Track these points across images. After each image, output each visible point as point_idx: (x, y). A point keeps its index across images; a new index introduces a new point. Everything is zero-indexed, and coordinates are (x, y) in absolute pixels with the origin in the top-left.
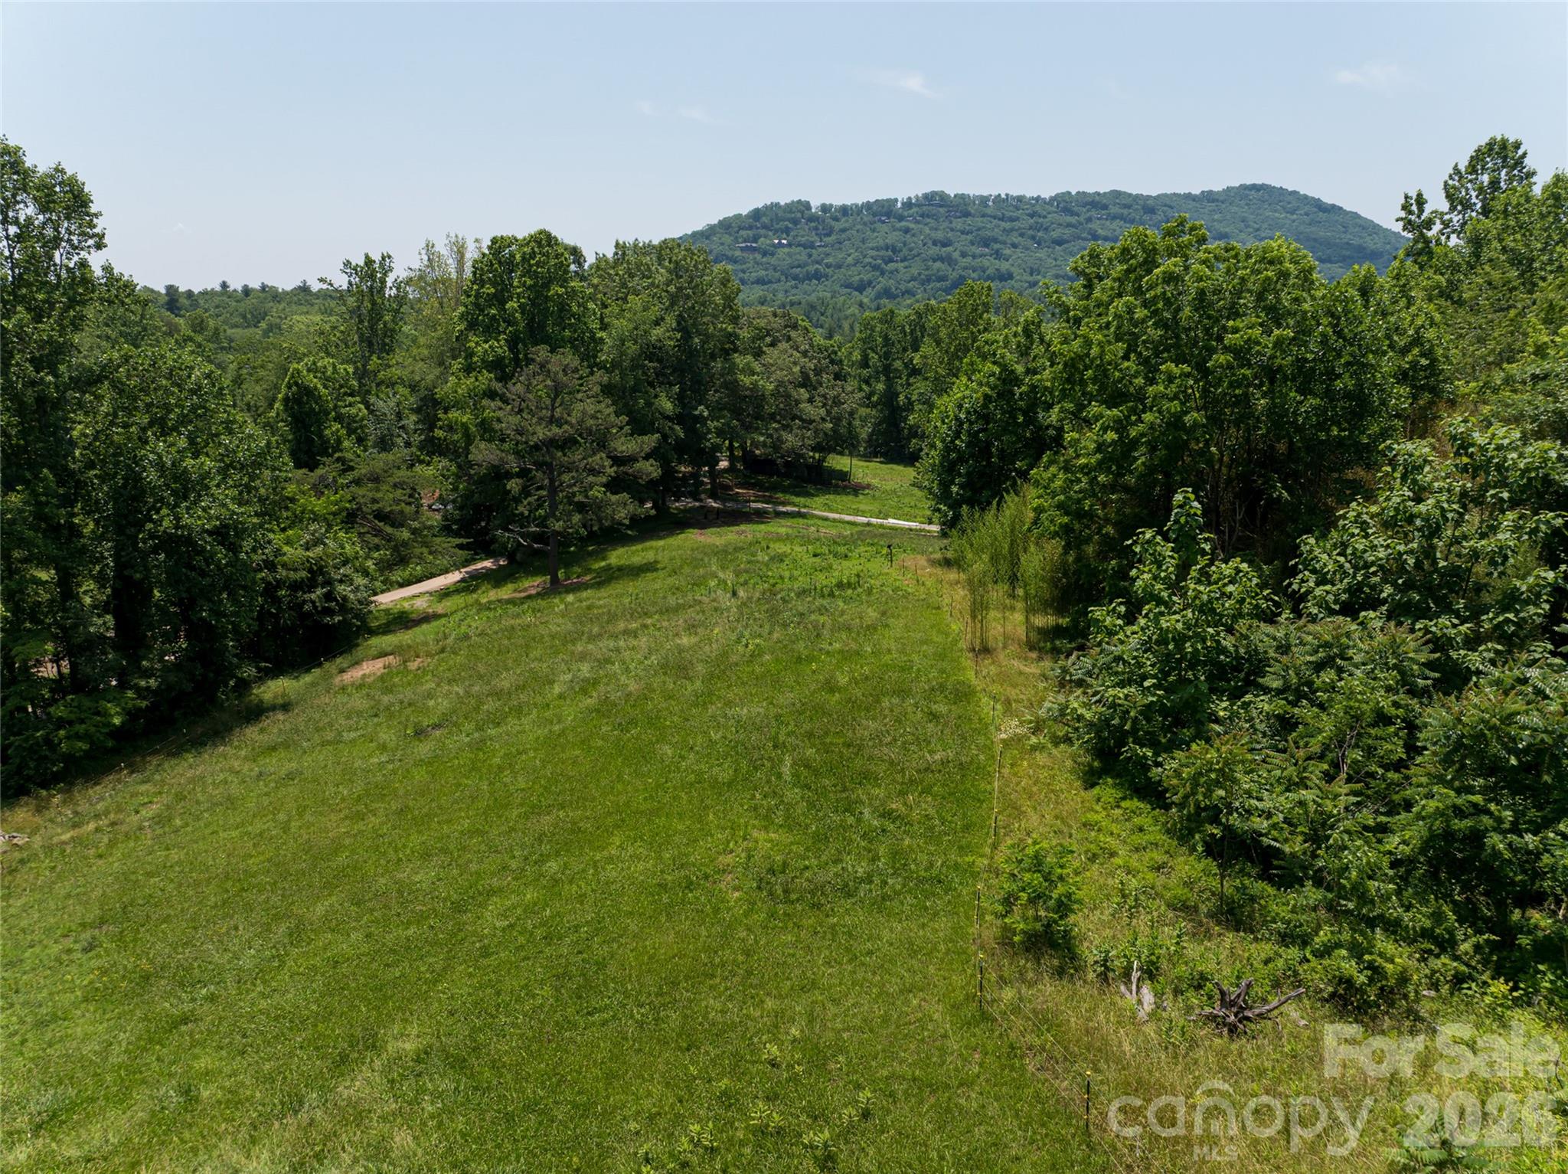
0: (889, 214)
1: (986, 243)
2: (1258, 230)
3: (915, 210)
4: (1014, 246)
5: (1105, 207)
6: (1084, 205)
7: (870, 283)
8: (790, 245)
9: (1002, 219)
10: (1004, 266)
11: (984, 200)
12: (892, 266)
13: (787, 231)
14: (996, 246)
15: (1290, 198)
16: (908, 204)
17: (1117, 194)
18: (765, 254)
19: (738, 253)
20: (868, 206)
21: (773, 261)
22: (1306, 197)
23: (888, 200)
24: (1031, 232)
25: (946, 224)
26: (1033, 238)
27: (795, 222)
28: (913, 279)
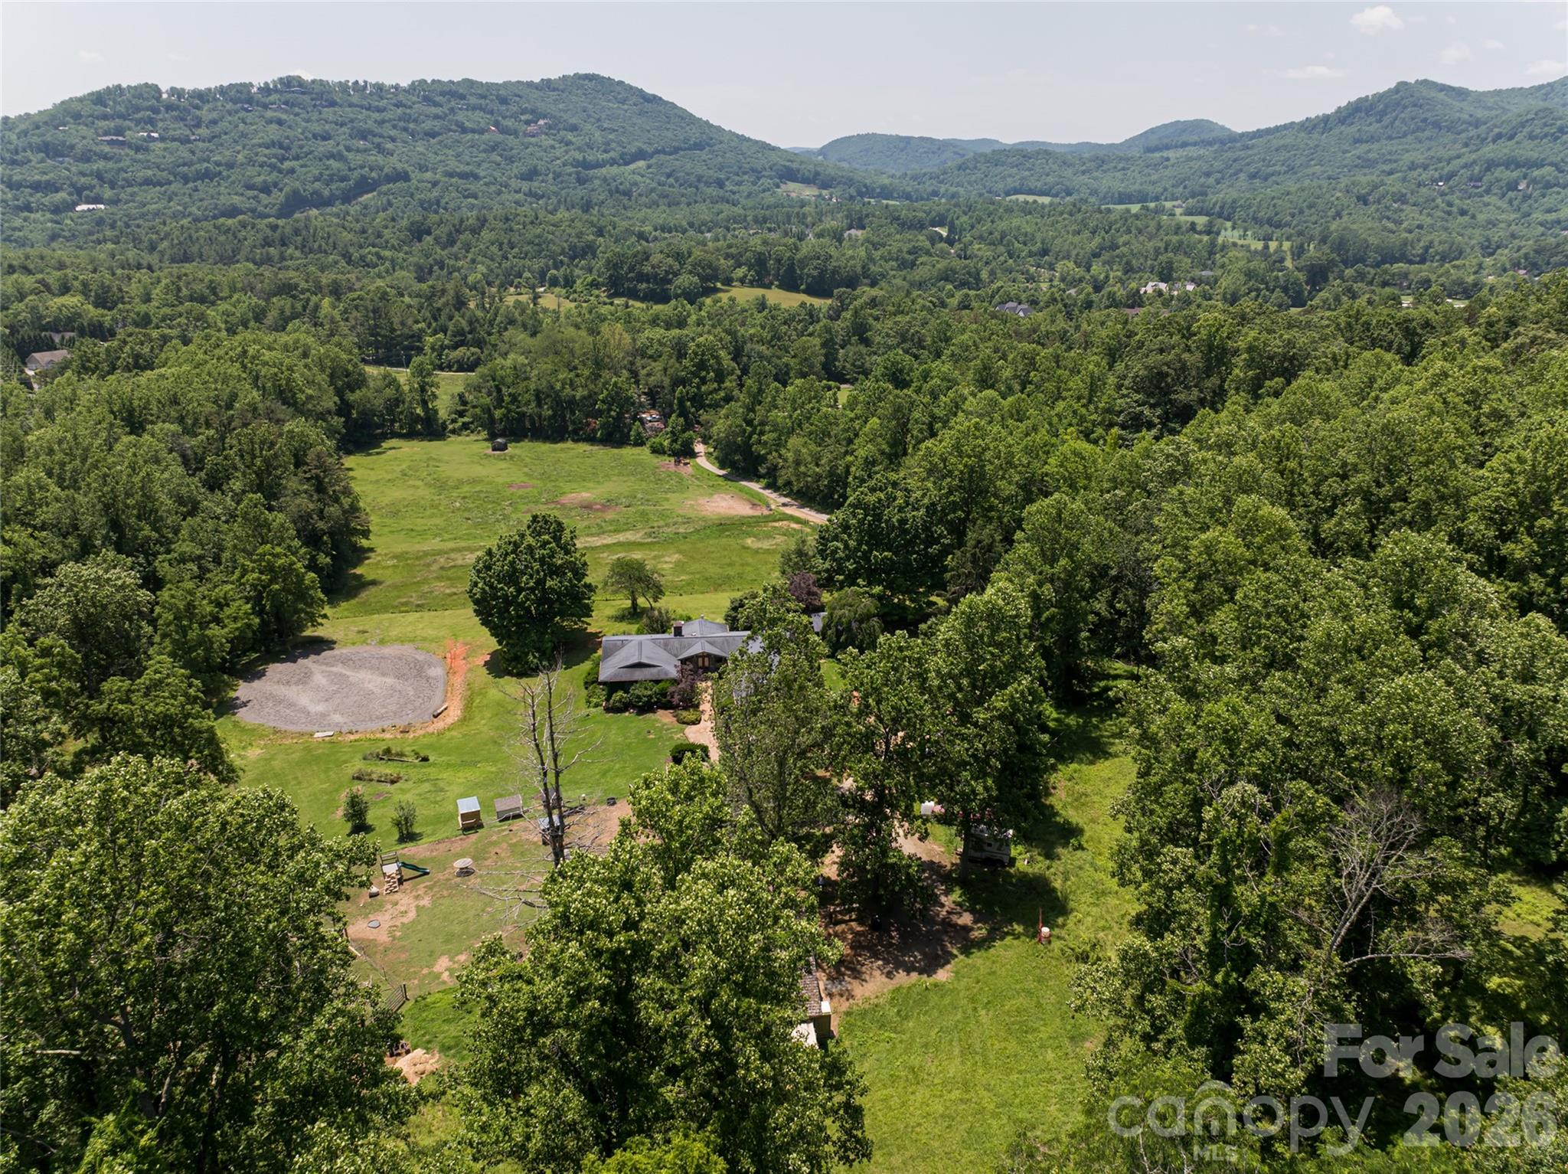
0: (250, 100)
1: (363, 135)
2: (599, 120)
3: (274, 97)
4: (393, 140)
5: (462, 97)
6: (443, 94)
7: (275, 185)
8: (162, 139)
9: (368, 109)
10: (393, 163)
11: (343, 86)
12: (287, 165)
13: (151, 122)
14: (377, 140)
15: (618, 88)
16: (266, 90)
17: (469, 83)
18: (138, 149)
19: (107, 149)
20: (222, 90)
21: (151, 157)
22: (631, 87)
23: (241, 85)
24: (402, 124)
25: (315, 116)
26: (405, 129)
27: (156, 111)
28: (317, 179)
